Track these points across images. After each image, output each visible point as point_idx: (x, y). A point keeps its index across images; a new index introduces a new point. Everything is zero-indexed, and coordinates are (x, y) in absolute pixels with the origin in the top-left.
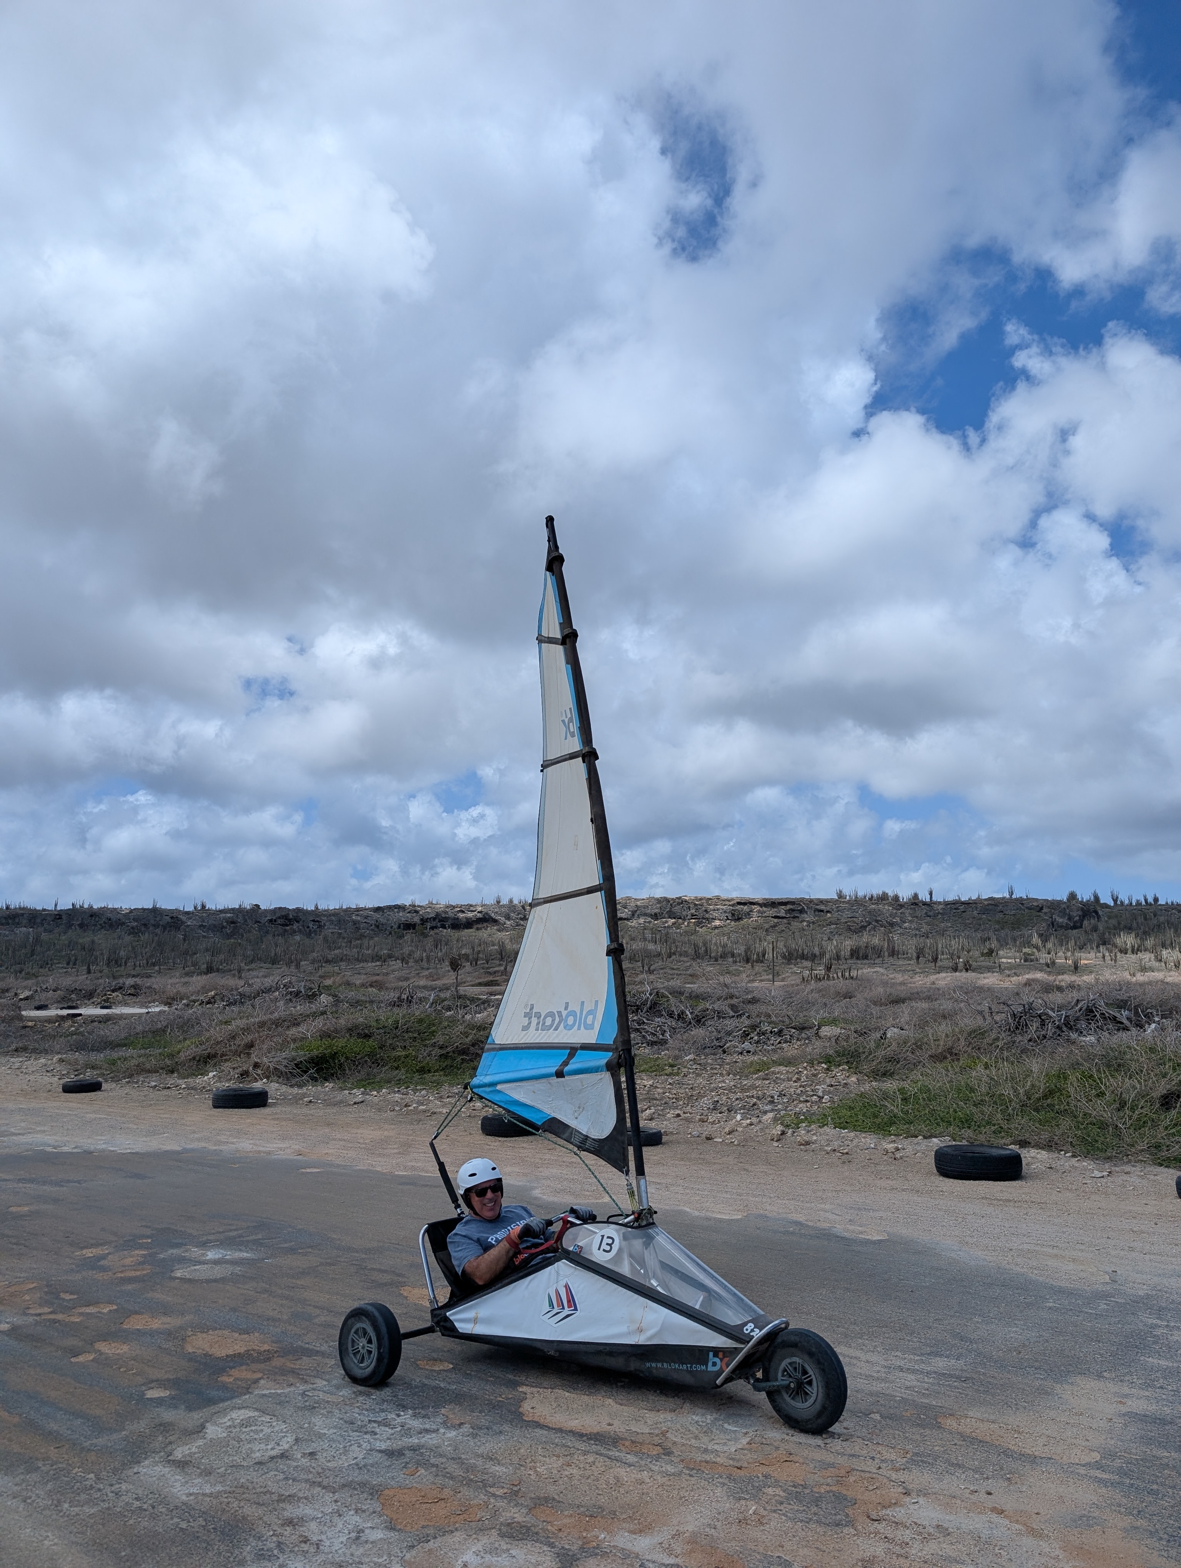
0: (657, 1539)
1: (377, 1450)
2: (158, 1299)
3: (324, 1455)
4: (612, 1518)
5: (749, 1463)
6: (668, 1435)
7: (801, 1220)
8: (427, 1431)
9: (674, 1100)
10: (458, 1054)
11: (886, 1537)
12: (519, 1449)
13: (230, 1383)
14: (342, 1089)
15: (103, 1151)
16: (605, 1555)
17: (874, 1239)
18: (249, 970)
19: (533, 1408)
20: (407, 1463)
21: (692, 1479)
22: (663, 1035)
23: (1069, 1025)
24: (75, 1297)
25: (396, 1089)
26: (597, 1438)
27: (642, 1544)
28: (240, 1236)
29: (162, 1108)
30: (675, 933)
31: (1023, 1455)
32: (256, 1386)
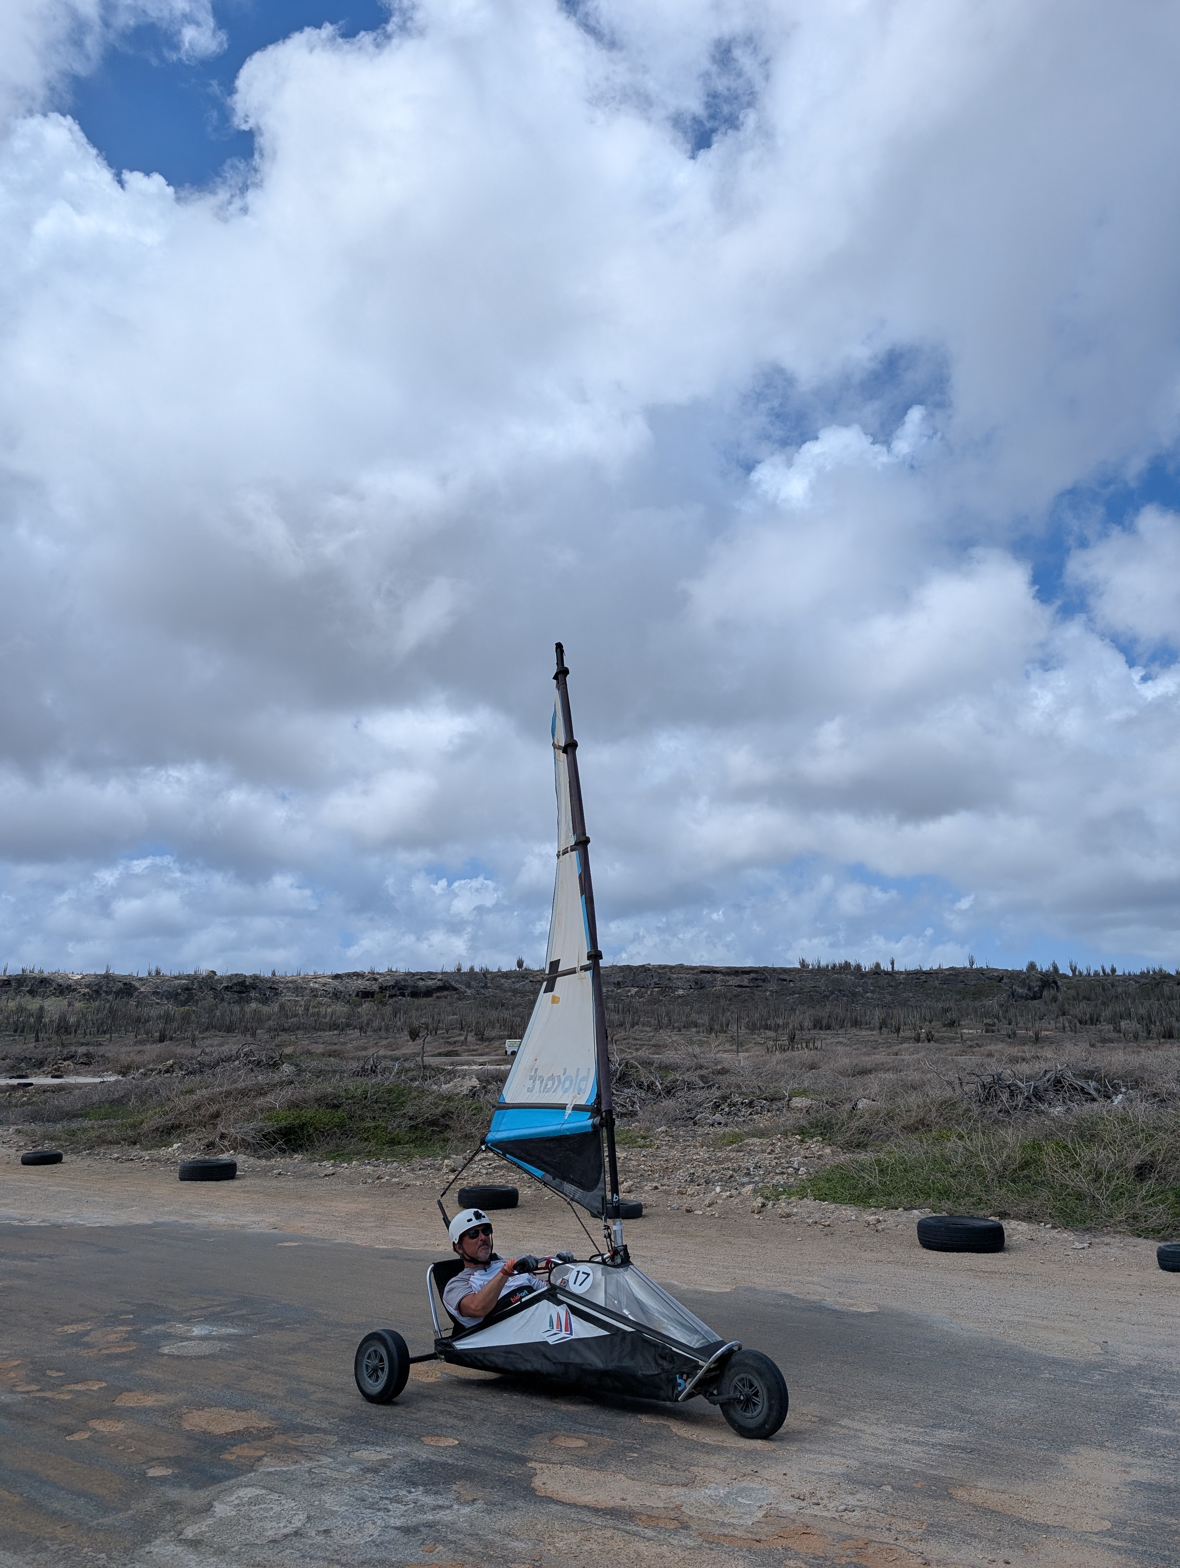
1: (392, 1527)
2: (147, 1376)
3: (339, 1532)
5: (767, 1536)
6: (683, 1509)
7: (790, 1292)
8: (441, 1507)
9: (650, 1173)
10: (428, 1126)
12: (536, 1524)
13: (234, 1460)
14: (312, 1161)
15: (72, 1225)
17: (865, 1311)
18: (203, 1038)
19: (544, 1484)
20: (424, 1540)
21: (713, 1552)
22: (632, 1106)
23: (1038, 1095)
24: (62, 1374)
25: (367, 1161)
26: (613, 1513)
28: (224, 1312)
29: (126, 1180)
30: (638, 1002)
31: (1036, 1524)
32: (260, 1463)
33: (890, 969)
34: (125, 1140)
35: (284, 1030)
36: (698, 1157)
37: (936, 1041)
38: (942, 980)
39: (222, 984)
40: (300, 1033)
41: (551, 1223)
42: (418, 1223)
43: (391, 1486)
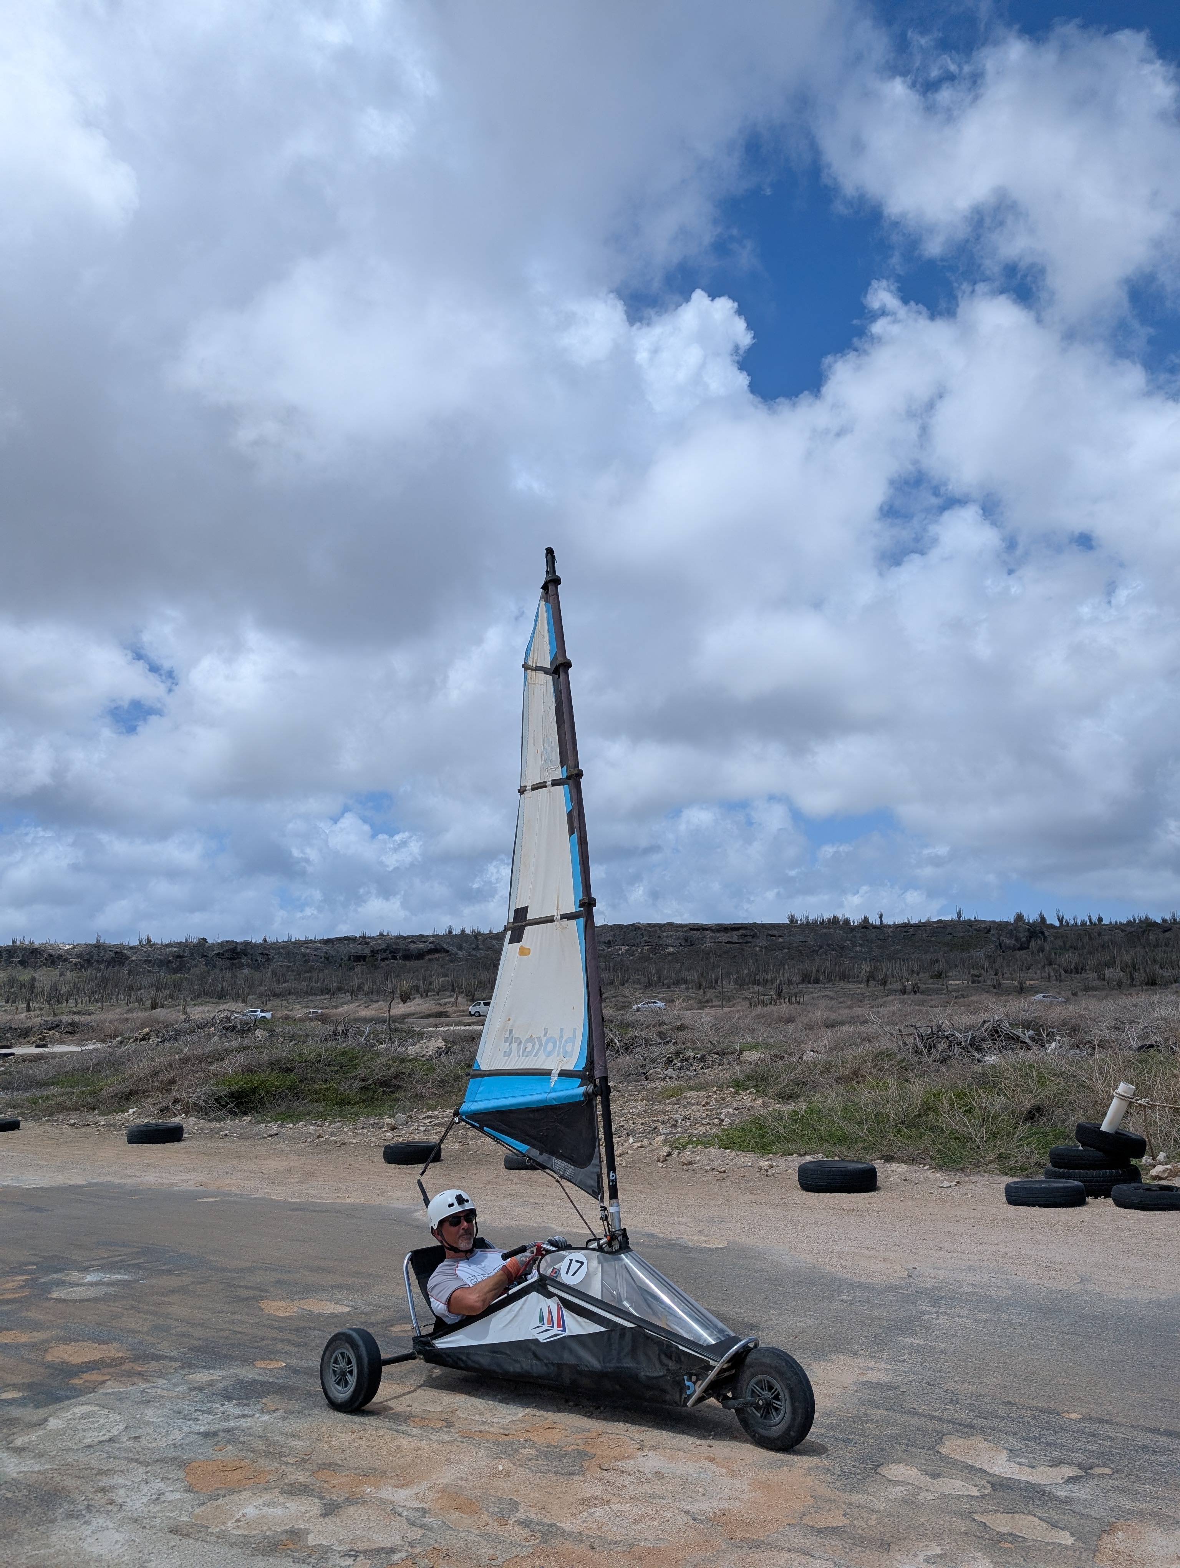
0: (416, 1490)
1: (195, 1433)
2: (30, 1317)
3: (147, 1438)
4: (382, 1477)
5: (516, 1431)
6: (458, 1412)
8: (244, 1416)
10: (380, 1087)
11: (608, 1482)
13: (80, 1385)
14: (259, 1122)
15: (9, 1186)
16: (364, 1503)
17: (714, 1247)
18: (195, 1005)
20: (218, 1442)
21: (463, 1444)
23: (976, 1045)
25: (314, 1122)
27: (402, 1496)
28: (122, 1261)
29: (77, 1145)
30: (629, 960)
32: (102, 1386)
33: (878, 923)
34: (84, 1106)
35: (276, 995)
36: (634, 1110)
37: (921, 993)
38: (930, 933)
39: (213, 951)
40: (291, 998)
42: (340, 1179)
43: (208, 1401)
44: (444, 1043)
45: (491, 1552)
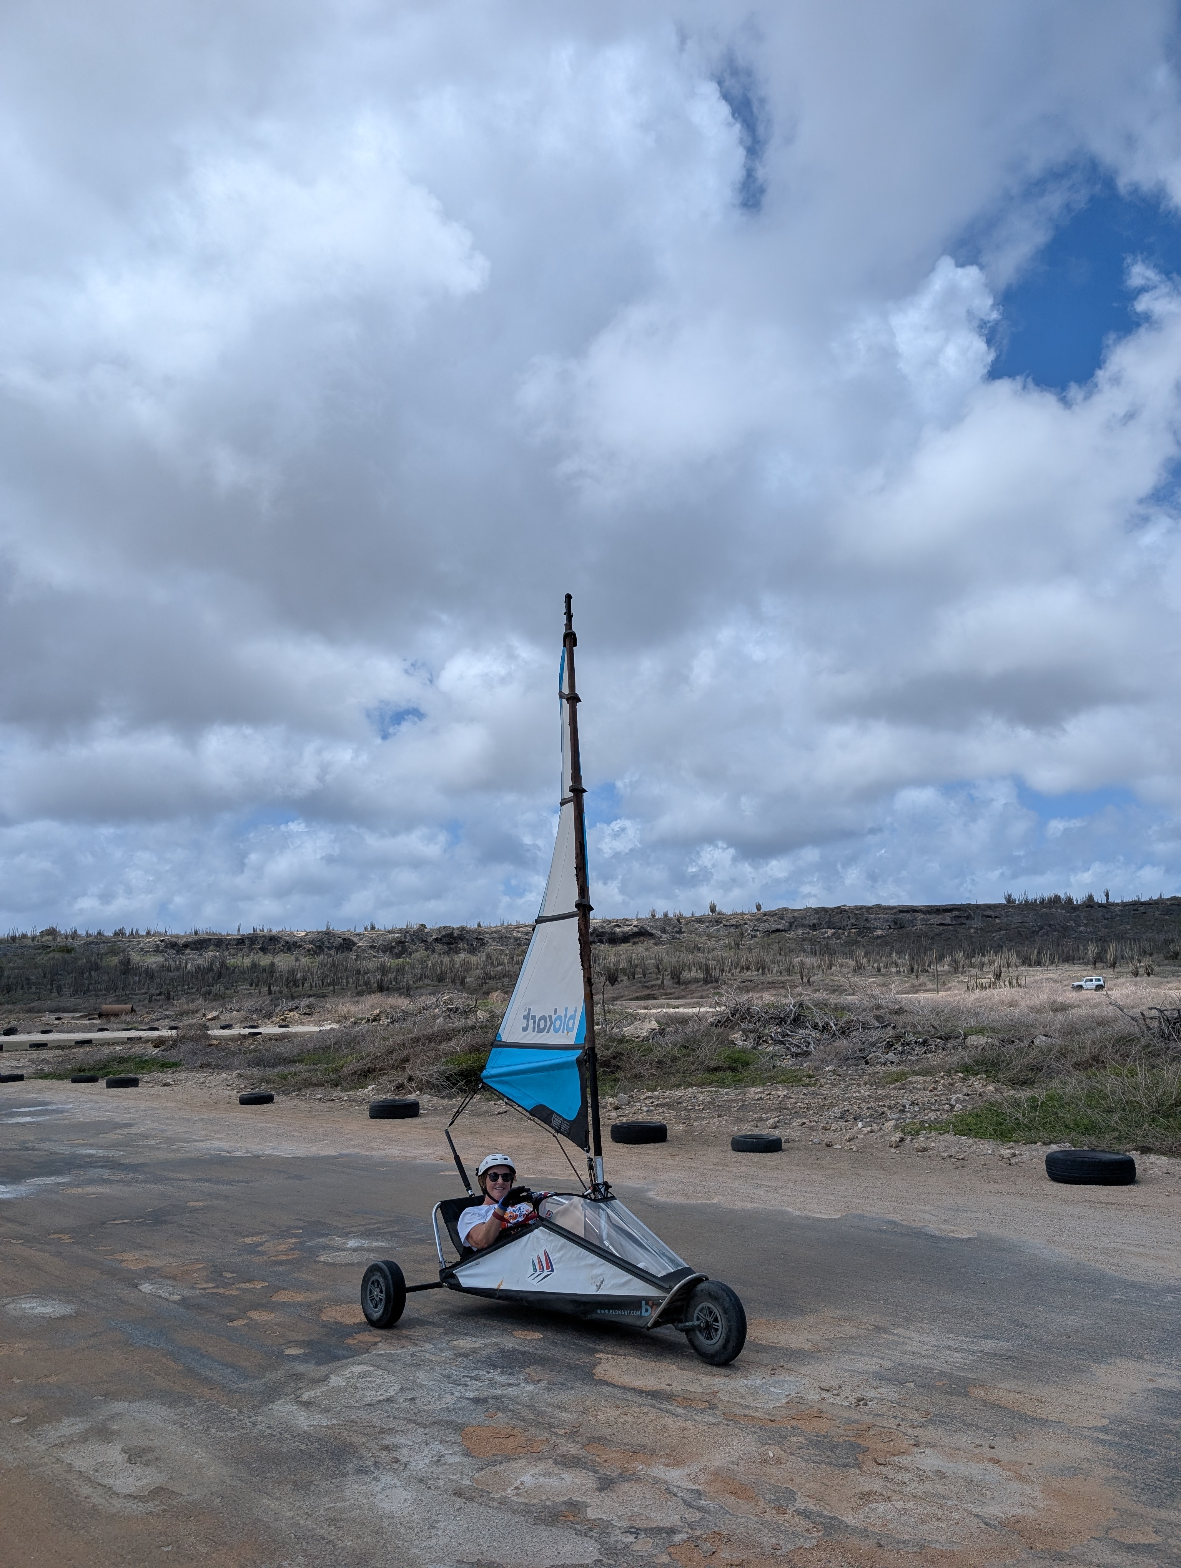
0: (688, 1470)
1: (466, 1398)
2: (303, 1278)
3: (422, 1400)
4: (652, 1455)
5: (782, 1418)
6: (718, 1394)
7: (897, 1219)
8: (510, 1385)
9: (805, 1110)
11: (886, 1477)
12: (586, 1401)
13: (355, 1345)
14: (489, 1100)
15: (270, 1155)
16: (638, 1480)
17: (964, 1237)
18: (415, 988)
19: (605, 1370)
20: (489, 1408)
21: (729, 1428)
22: (807, 1047)
24: (235, 1275)
26: (655, 1395)
27: (674, 1475)
28: (378, 1228)
29: (325, 1118)
30: (836, 943)
31: (1036, 1419)
32: (374, 1347)
33: (1104, 901)
34: (328, 1082)
36: (858, 1095)
37: (1158, 975)
38: (1164, 911)
39: (432, 936)
41: (693, 1156)
43: (474, 1367)
44: (657, 1025)
45: (774, 1541)
